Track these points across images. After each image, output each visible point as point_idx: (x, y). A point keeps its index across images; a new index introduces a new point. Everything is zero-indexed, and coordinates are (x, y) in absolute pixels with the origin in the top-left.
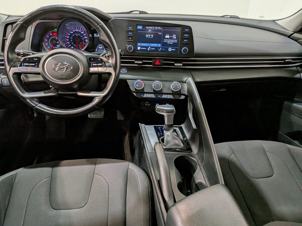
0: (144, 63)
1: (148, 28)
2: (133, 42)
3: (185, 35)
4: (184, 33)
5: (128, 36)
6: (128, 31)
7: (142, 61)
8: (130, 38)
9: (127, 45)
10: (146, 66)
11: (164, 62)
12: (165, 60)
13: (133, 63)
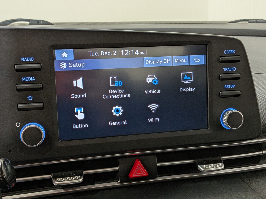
0: (89, 180)
1: (96, 54)
2: (42, 108)
3: (226, 69)
4: (222, 62)
5: (19, 90)
6: (17, 70)
7: (81, 174)
8: (30, 98)
9: (18, 124)
10: (97, 186)
11: (159, 164)
12: (162, 157)
13: (48, 184)
